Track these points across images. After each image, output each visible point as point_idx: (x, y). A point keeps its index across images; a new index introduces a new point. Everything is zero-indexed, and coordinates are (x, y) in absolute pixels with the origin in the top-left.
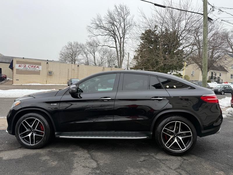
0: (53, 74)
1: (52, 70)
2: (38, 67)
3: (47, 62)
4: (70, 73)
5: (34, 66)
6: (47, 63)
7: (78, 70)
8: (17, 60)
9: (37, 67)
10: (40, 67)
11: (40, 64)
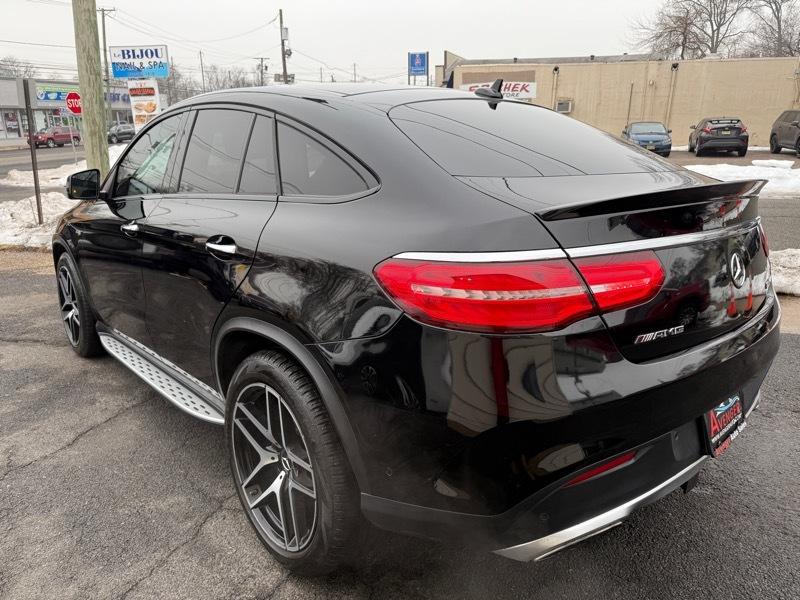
0: (573, 109)
1: (569, 95)
2: (524, 88)
3: (556, 66)
4: (638, 101)
5: (513, 84)
6: (556, 69)
7: (673, 86)
8: (465, 71)
9: (520, 87)
10: (532, 87)
11: (530, 76)
